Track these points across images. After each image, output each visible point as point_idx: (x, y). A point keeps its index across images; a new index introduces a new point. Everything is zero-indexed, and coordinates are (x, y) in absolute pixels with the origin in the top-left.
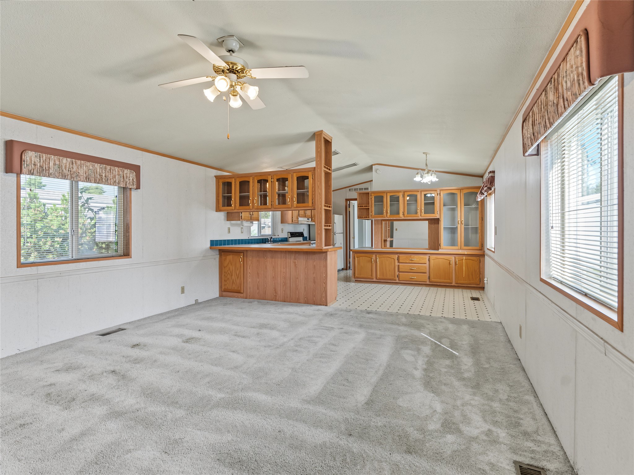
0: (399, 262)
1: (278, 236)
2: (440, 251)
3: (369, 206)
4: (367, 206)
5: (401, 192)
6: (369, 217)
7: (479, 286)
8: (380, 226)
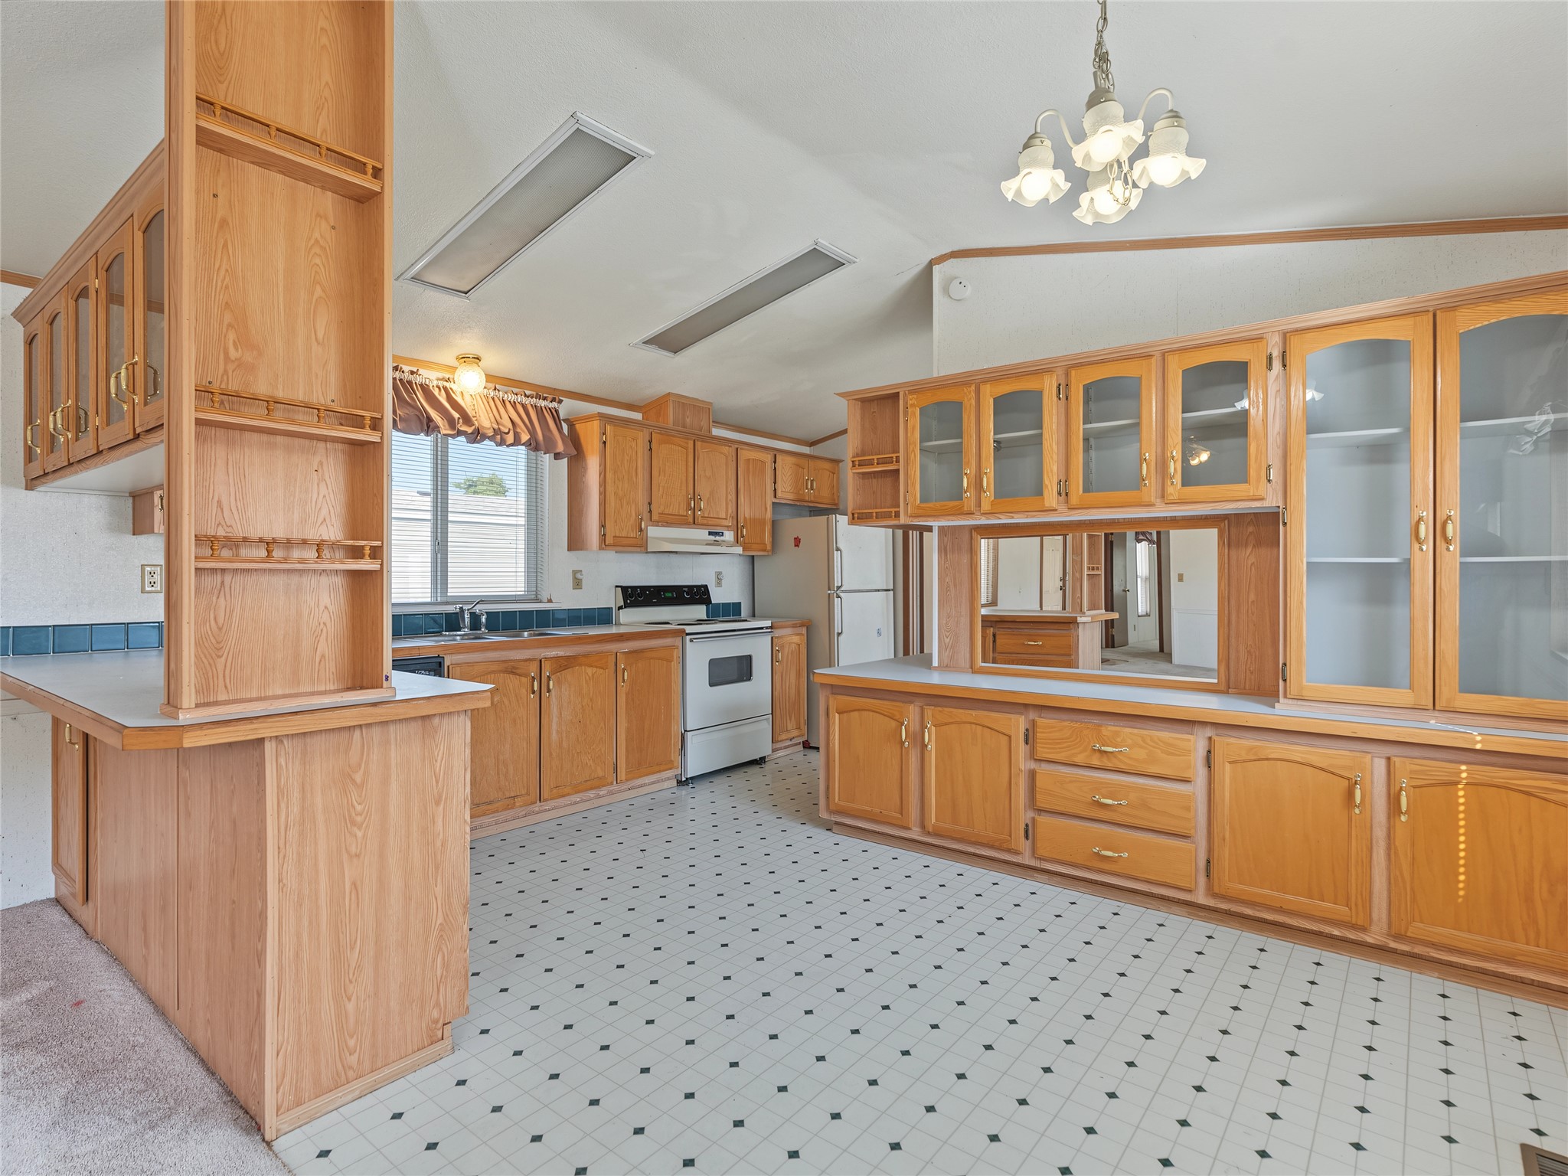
0: (1033, 756)
1: (550, 601)
2: (1284, 712)
3: (898, 461)
4: (889, 461)
5: (1049, 371)
6: (897, 515)
8: (965, 559)
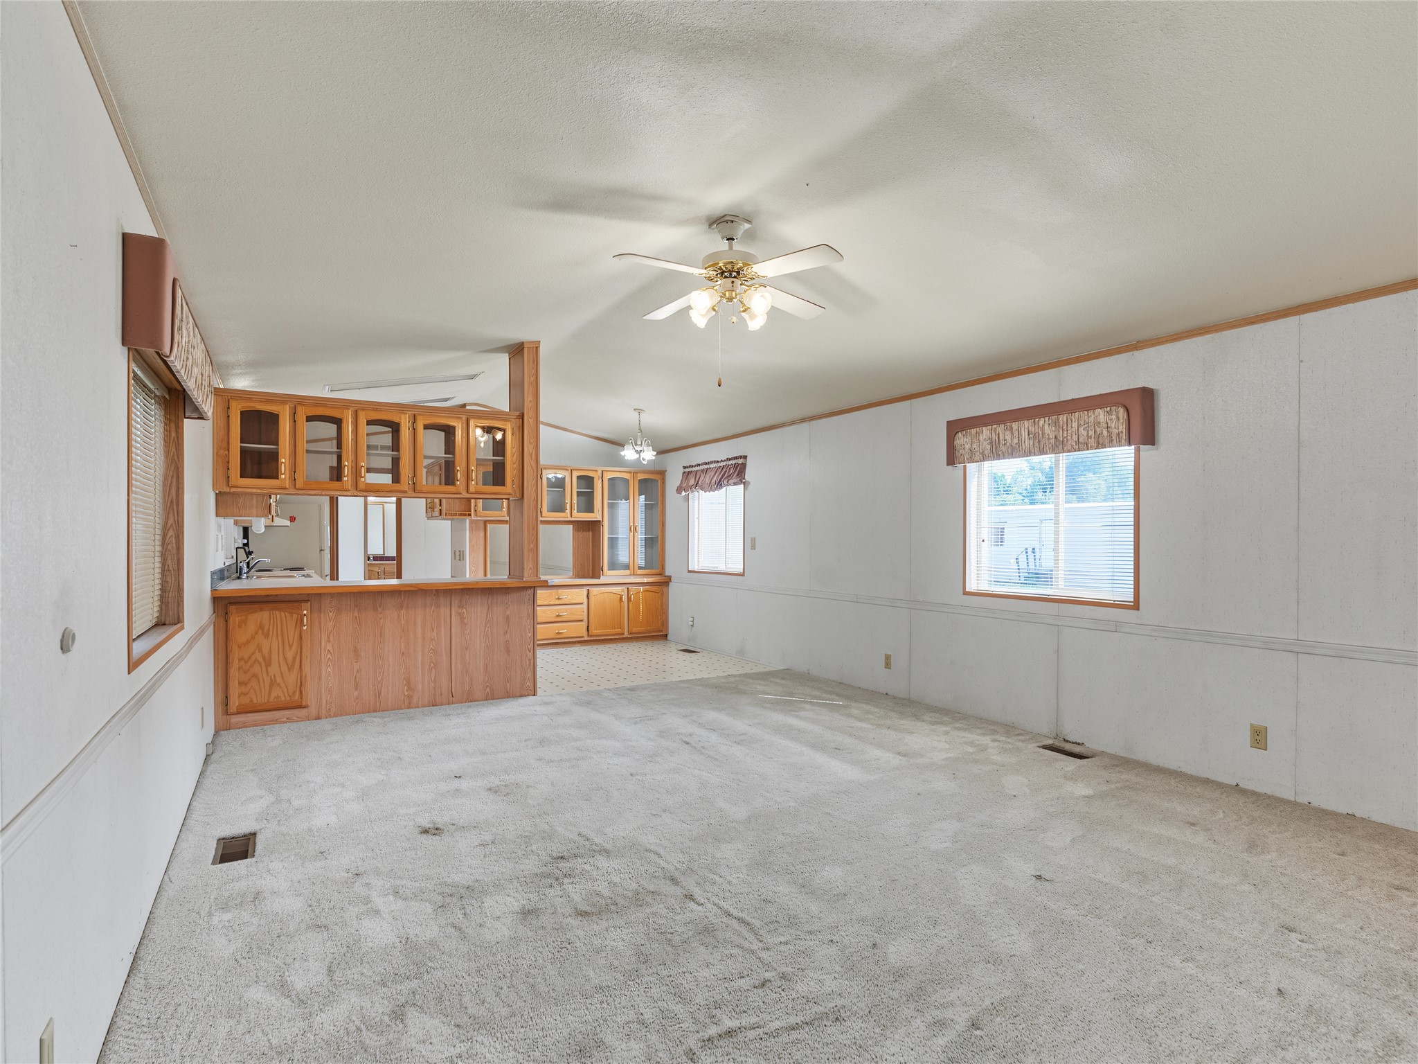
2: (603, 580)
7: (661, 633)
8: (482, 534)
